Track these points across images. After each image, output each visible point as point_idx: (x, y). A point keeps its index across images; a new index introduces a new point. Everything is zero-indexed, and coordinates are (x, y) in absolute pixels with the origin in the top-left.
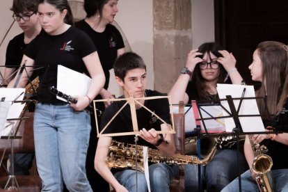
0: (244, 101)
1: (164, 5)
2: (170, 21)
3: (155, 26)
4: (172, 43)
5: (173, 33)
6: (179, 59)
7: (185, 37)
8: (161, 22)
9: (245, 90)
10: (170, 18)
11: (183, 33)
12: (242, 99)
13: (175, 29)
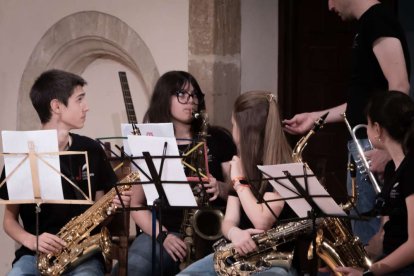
0: (166, 160)
1: (201, 19)
2: (208, 42)
3: (190, 48)
4: (210, 73)
5: (211, 59)
6: (219, 95)
7: (229, 65)
8: (197, 44)
9: (166, 144)
10: (208, 37)
11: (227, 60)
12: (163, 158)
13: (214, 53)
